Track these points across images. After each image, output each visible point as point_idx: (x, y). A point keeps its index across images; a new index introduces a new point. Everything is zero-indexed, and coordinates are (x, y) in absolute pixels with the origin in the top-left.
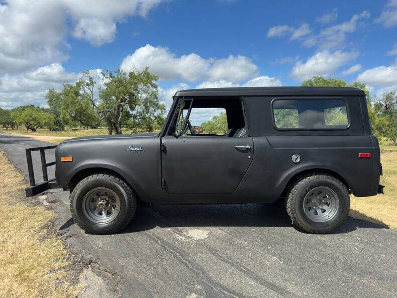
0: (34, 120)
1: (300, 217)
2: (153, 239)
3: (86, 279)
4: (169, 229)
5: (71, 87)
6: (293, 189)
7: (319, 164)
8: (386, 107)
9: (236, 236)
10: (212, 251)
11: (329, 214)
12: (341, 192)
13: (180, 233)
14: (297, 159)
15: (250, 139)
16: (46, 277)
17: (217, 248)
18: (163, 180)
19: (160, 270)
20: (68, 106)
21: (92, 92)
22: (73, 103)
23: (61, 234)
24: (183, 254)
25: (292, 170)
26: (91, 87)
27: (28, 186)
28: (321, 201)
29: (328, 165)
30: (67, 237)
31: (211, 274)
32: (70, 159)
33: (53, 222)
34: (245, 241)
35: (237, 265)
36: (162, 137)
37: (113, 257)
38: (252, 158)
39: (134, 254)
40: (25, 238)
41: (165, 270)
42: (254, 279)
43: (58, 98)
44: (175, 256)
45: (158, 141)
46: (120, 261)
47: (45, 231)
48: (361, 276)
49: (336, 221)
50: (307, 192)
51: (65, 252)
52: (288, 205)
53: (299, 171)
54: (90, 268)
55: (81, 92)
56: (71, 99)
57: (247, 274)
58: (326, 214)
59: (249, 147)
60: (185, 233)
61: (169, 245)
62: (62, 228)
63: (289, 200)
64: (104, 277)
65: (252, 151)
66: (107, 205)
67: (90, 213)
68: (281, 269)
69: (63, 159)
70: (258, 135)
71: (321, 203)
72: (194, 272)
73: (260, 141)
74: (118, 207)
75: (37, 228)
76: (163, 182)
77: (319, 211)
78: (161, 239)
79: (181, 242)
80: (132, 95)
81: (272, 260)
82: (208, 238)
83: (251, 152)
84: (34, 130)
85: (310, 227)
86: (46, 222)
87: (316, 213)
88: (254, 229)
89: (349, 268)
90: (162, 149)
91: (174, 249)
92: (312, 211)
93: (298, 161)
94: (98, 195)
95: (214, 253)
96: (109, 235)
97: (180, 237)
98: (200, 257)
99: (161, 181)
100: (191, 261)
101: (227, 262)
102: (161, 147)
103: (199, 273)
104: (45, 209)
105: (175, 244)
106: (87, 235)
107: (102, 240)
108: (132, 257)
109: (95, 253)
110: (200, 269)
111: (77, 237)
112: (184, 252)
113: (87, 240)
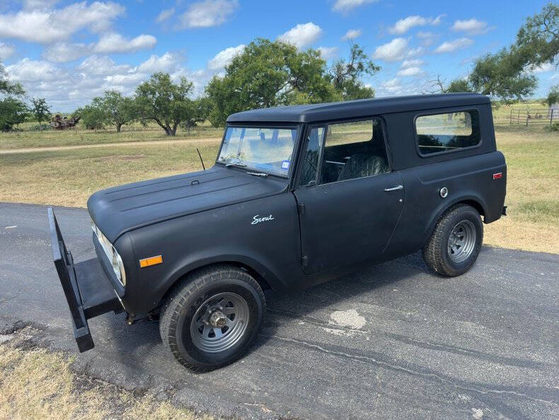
2: (308, 347)
8: (338, 79)
9: (393, 307)
10: (400, 338)
13: (323, 324)
14: (444, 193)
17: (401, 333)
18: (306, 257)
24: (378, 356)
30: (169, 394)
32: (157, 260)
33: (84, 372)
34: (410, 310)
35: (454, 350)
38: (403, 202)
42: (493, 361)
44: (376, 364)
50: (451, 230)
52: (432, 250)
57: (479, 357)
58: (462, 250)
59: (401, 187)
60: (332, 323)
72: (430, 378)
74: (244, 317)
77: (454, 249)
78: (317, 344)
81: (471, 327)
82: (367, 320)
85: (455, 270)
87: (453, 252)
88: (394, 289)
90: (301, 212)
91: (358, 354)
93: (446, 195)
95: (408, 342)
96: (237, 364)
97: (336, 332)
98: (402, 353)
99: (302, 261)
100: (402, 363)
101: (438, 348)
102: (298, 208)
103: (435, 376)
104: (17, 350)
105: (345, 344)
106: (201, 377)
107: (241, 376)
108: (329, 388)
109: (268, 403)
110: (428, 371)
111: (190, 386)
112: (374, 353)
113: (216, 386)
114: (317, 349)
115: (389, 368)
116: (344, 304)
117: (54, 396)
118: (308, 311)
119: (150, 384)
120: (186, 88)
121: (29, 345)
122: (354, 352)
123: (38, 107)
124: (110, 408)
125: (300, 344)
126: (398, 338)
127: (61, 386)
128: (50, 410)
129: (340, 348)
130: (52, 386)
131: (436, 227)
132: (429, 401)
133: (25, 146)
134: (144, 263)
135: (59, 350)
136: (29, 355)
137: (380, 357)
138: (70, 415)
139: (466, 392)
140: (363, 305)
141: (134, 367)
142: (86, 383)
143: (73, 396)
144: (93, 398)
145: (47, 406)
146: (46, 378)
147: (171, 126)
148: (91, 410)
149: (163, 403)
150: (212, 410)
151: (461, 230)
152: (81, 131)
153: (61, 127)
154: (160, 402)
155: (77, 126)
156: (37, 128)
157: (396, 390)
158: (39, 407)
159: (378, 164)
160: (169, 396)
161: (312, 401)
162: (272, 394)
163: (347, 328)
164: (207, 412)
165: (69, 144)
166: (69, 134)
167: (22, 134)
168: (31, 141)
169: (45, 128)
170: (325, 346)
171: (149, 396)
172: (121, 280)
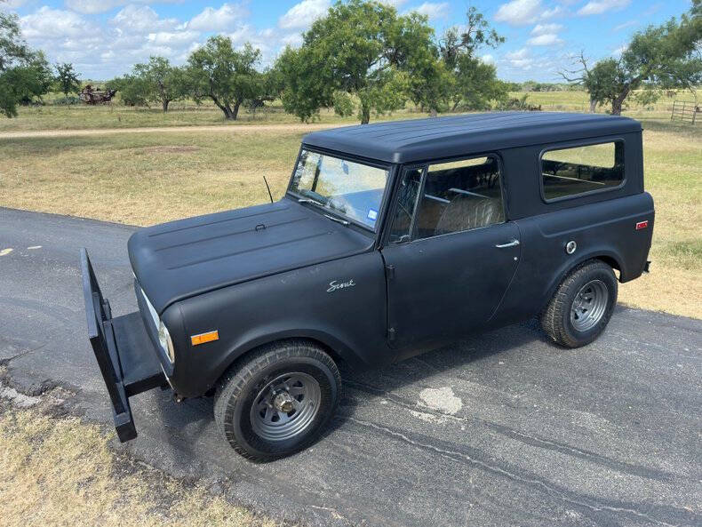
1: (568, 331)
2: (391, 436)
4: (384, 402)
7: (596, 249)
9: (497, 387)
10: (503, 430)
11: (592, 315)
13: (410, 405)
14: (572, 248)
17: (503, 423)
18: (392, 330)
24: (473, 453)
25: (565, 267)
29: (606, 249)
31: (557, 481)
32: (212, 336)
34: (518, 392)
35: (566, 449)
36: (381, 249)
38: (519, 259)
39: (408, 485)
42: (613, 467)
44: (470, 464)
52: (550, 317)
53: (573, 266)
57: (595, 461)
58: (589, 314)
59: (517, 242)
60: (421, 404)
72: (534, 486)
76: (392, 335)
77: (580, 313)
78: (401, 432)
79: (443, 429)
81: (590, 420)
82: (464, 403)
85: (575, 340)
87: (576, 317)
88: (500, 361)
91: (449, 448)
93: (574, 251)
95: (512, 436)
96: (305, 453)
97: (425, 416)
98: (504, 449)
99: (387, 334)
100: (503, 464)
101: (547, 447)
102: (386, 271)
103: (539, 484)
104: (46, 417)
105: (435, 434)
106: (262, 468)
107: (308, 469)
108: (412, 492)
109: (339, 507)
110: (532, 477)
111: (248, 479)
112: (470, 448)
113: (279, 480)
114: (401, 439)
115: (486, 469)
116: (437, 379)
117: (90, 479)
118: (394, 387)
119: (202, 472)
120: (250, 57)
121: (59, 412)
122: (445, 445)
123: (63, 75)
124: (155, 498)
125: (380, 431)
126: (500, 429)
127: (99, 468)
128: (86, 497)
129: (429, 440)
130: (88, 466)
131: (558, 288)
132: (530, 516)
133: (48, 128)
134: (196, 340)
135: (95, 421)
136: (60, 424)
137: (476, 454)
138: (109, 505)
139: (576, 507)
140: (461, 382)
141: (183, 449)
142: (127, 465)
143: (112, 482)
144: (135, 485)
145: (82, 492)
146: (80, 457)
147: (232, 106)
148: (133, 502)
149: (217, 498)
150: (274, 511)
151: (589, 291)
152: (117, 108)
153: (93, 102)
154: (213, 496)
155: (114, 100)
156: (63, 102)
157: (492, 499)
158: (73, 492)
159: (490, 210)
160: (224, 489)
161: (391, 507)
162: (344, 496)
163: (439, 412)
164: (267, 513)
165: (103, 127)
166: (102, 111)
167: (44, 109)
168: (55, 120)
169: (73, 101)
170: (411, 436)
171: (201, 488)
172: (169, 355)
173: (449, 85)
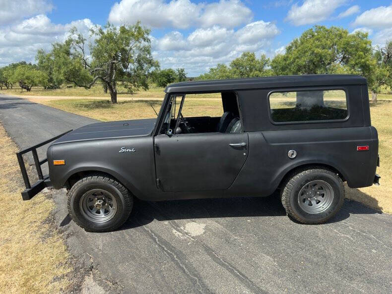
0: (28, 78)
1: (294, 210)
2: (152, 237)
3: (89, 289)
4: (166, 222)
5: (61, 46)
6: (289, 183)
7: (315, 158)
8: (388, 56)
9: (231, 231)
10: (208, 250)
11: (323, 205)
12: (336, 184)
13: (177, 227)
14: (293, 154)
15: (245, 135)
16: (50, 287)
17: (213, 247)
18: (158, 180)
19: (158, 277)
20: (60, 67)
21: (83, 50)
22: (65, 64)
23: (63, 231)
24: (180, 255)
25: (288, 166)
26: (81, 45)
27: (24, 189)
28: (316, 193)
29: (325, 160)
30: (68, 237)
31: (207, 281)
32: (62, 162)
33: (54, 215)
34: (241, 236)
35: (232, 269)
36: (155, 136)
37: (113, 262)
38: (247, 155)
39: (134, 258)
40: (28, 236)
41: (163, 277)
42: (248, 287)
43: (49, 59)
44: (173, 259)
45: (150, 140)
46: (120, 267)
47: (47, 226)
48: (351, 279)
49: (330, 213)
50: (302, 186)
51: (67, 255)
52: (283, 198)
53: (294, 166)
54: (92, 276)
55: (72, 51)
56: (62, 60)
57: (242, 281)
58: (320, 205)
59: (243, 144)
60: (182, 228)
61: (166, 243)
62: (63, 224)
63: (284, 194)
64: (105, 287)
65: (247, 147)
66: (103, 204)
67: (88, 212)
68: (274, 273)
69: (56, 162)
70: (254, 130)
71: (315, 194)
72: (192, 279)
73: (255, 136)
74: (115, 207)
75: (38, 224)
76: (158, 182)
77: (314, 202)
78: (159, 237)
79: (179, 241)
80: (124, 51)
81: (266, 261)
82: (204, 233)
83: (246, 149)
84: (29, 90)
85: (304, 219)
86: (46, 215)
87: (311, 204)
88: (249, 220)
89: (340, 270)
90: (156, 150)
91: (171, 250)
92: (307, 202)
93: (294, 156)
94: (94, 195)
95: (210, 254)
97: (177, 234)
99: (156, 182)
100: (189, 265)
102: (154, 147)
103: (196, 280)
104: (45, 197)
105: (173, 242)
106: (87, 233)
108: (131, 262)
109: (96, 257)
110: (197, 275)
111: (78, 236)
112: (182, 253)
113: (87, 240)
114: (155, 240)
115: (177, 264)
117: (35, 222)
121: (50, 197)
123: (180, 74)
124: (46, 234)
125: (150, 234)
135: (55, 202)
136: (46, 201)
140: (215, 224)
146: (40, 213)
149: (62, 240)
151: (321, 188)
162: (103, 254)
163: (186, 234)
170: (161, 240)
173: (384, 76)
